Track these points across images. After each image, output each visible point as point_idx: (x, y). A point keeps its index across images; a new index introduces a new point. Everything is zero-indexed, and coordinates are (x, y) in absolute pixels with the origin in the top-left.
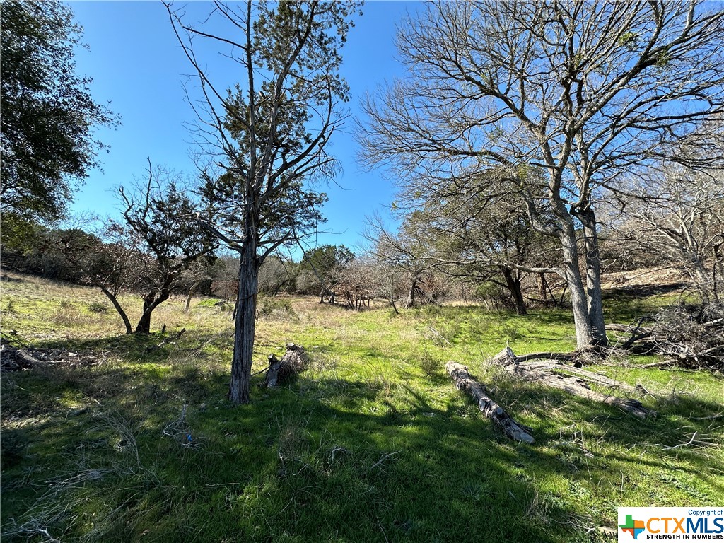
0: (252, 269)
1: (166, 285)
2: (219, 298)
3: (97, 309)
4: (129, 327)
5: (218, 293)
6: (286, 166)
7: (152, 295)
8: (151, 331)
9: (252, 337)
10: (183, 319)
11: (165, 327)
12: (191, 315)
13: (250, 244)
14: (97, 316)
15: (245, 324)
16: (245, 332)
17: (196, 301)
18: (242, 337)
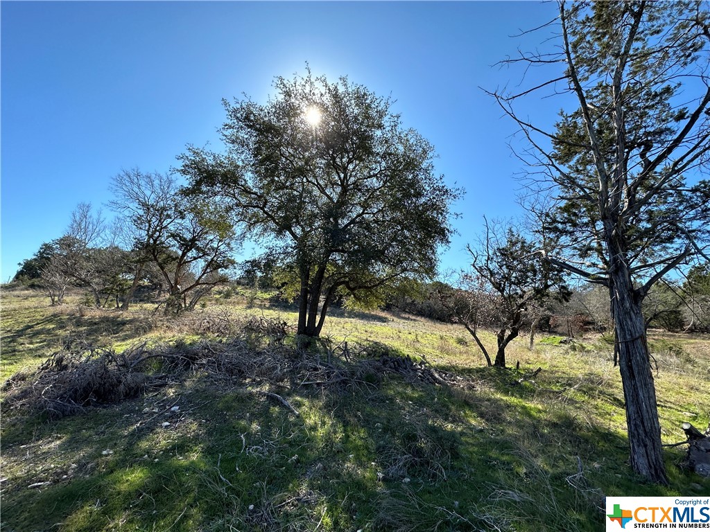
0: (630, 304)
1: (515, 323)
2: (561, 335)
3: (461, 341)
4: (489, 360)
5: (560, 329)
6: (649, 166)
7: (503, 332)
8: (507, 366)
9: (651, 393)
10: (531, 356)
11: (518, 363)
12: (538, 352)
13: (620, 274)
14: (461, 348)
15: (636, 374)
16: (638, 384)
17: (538, 338)
18: (635, 389)
